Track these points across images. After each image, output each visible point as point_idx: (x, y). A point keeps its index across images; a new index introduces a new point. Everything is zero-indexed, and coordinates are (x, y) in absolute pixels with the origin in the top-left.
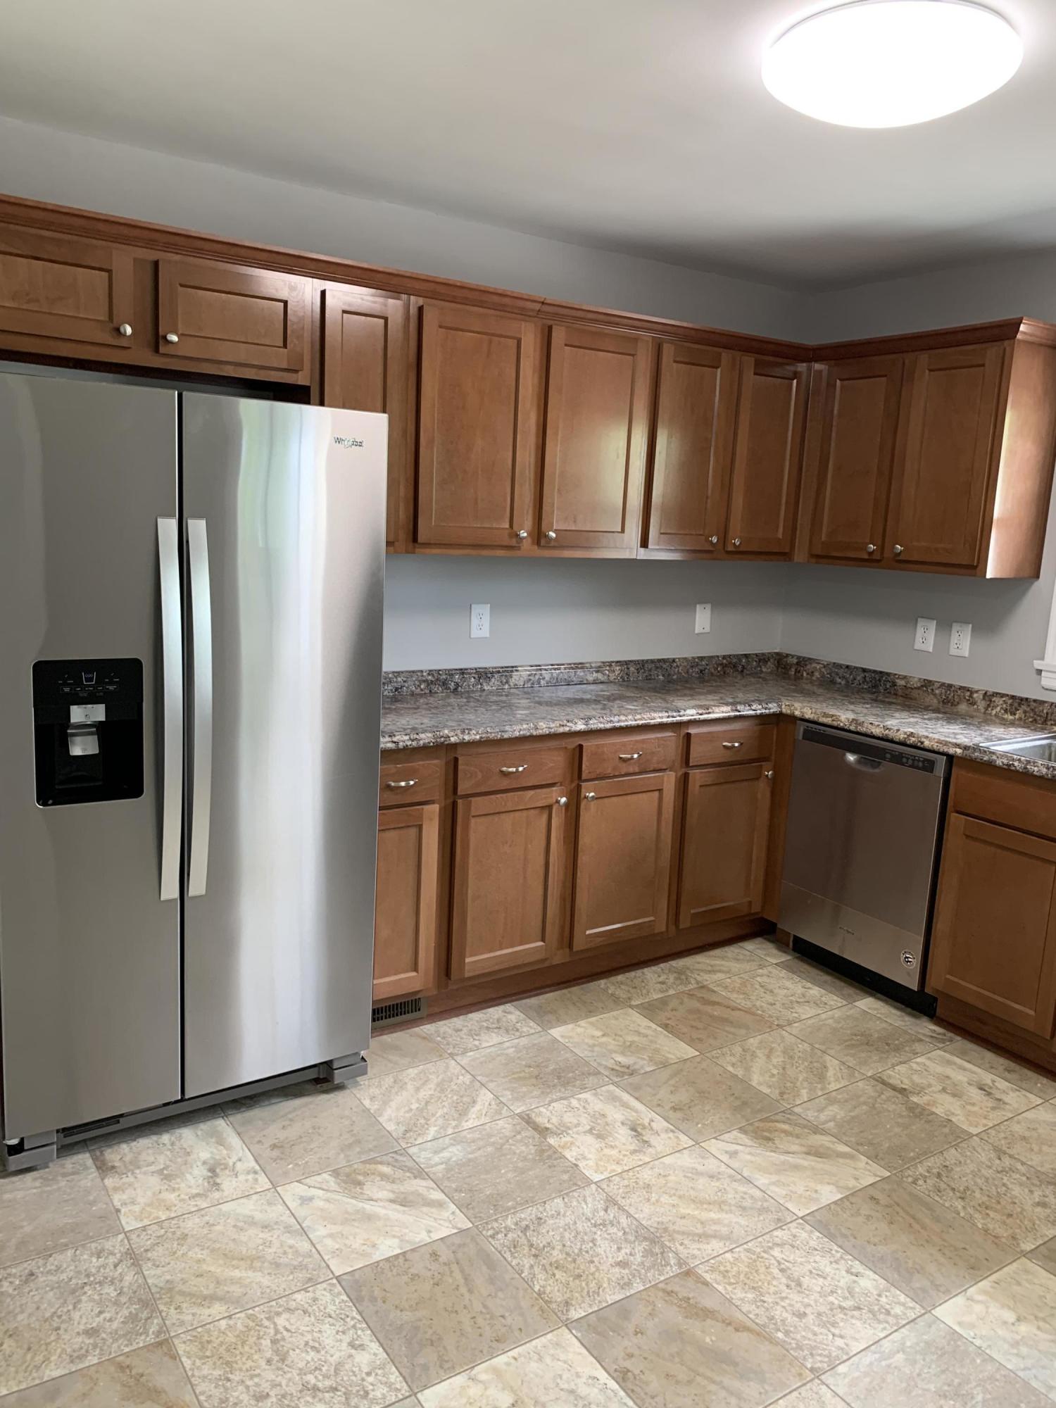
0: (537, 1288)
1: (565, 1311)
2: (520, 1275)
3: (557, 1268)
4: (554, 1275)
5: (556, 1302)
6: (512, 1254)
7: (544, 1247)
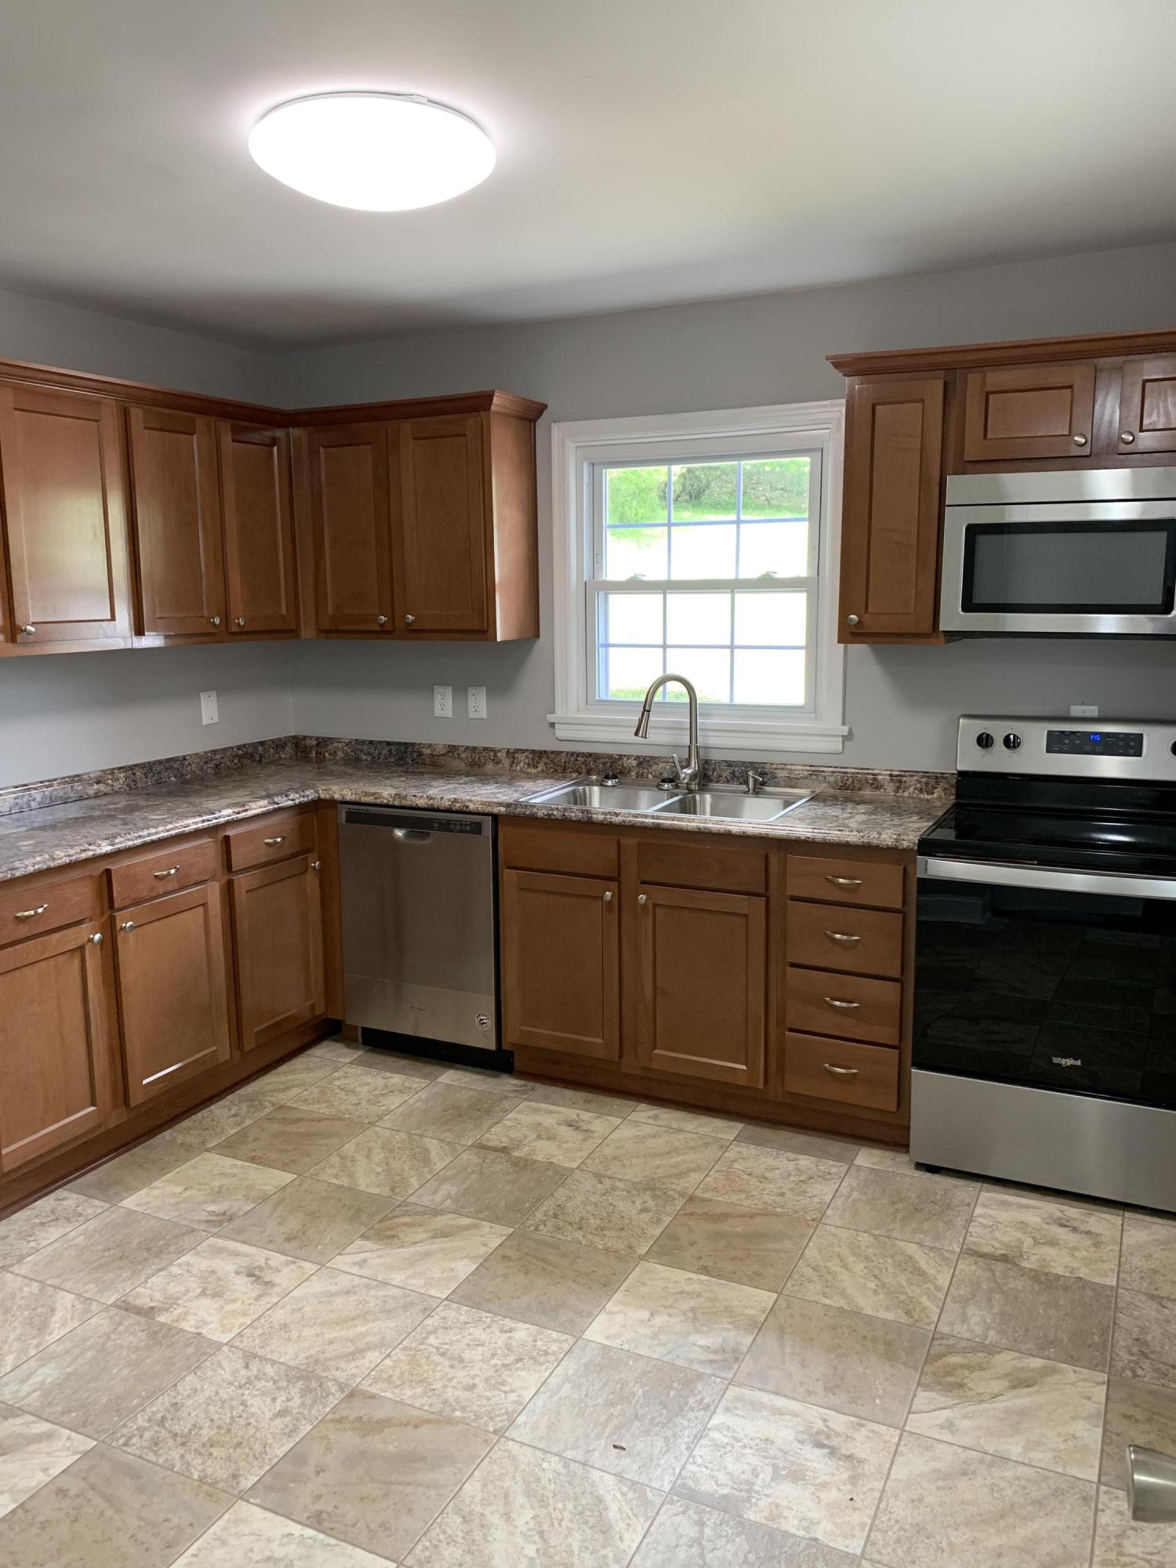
0: (196, 1476)
1: (235, 1485)
2: (172, 1470)
3: (211, 1446)
4: (211, 1454)
5: (222, 1480)
6: (155, 1453)
7: (190, 1430)
